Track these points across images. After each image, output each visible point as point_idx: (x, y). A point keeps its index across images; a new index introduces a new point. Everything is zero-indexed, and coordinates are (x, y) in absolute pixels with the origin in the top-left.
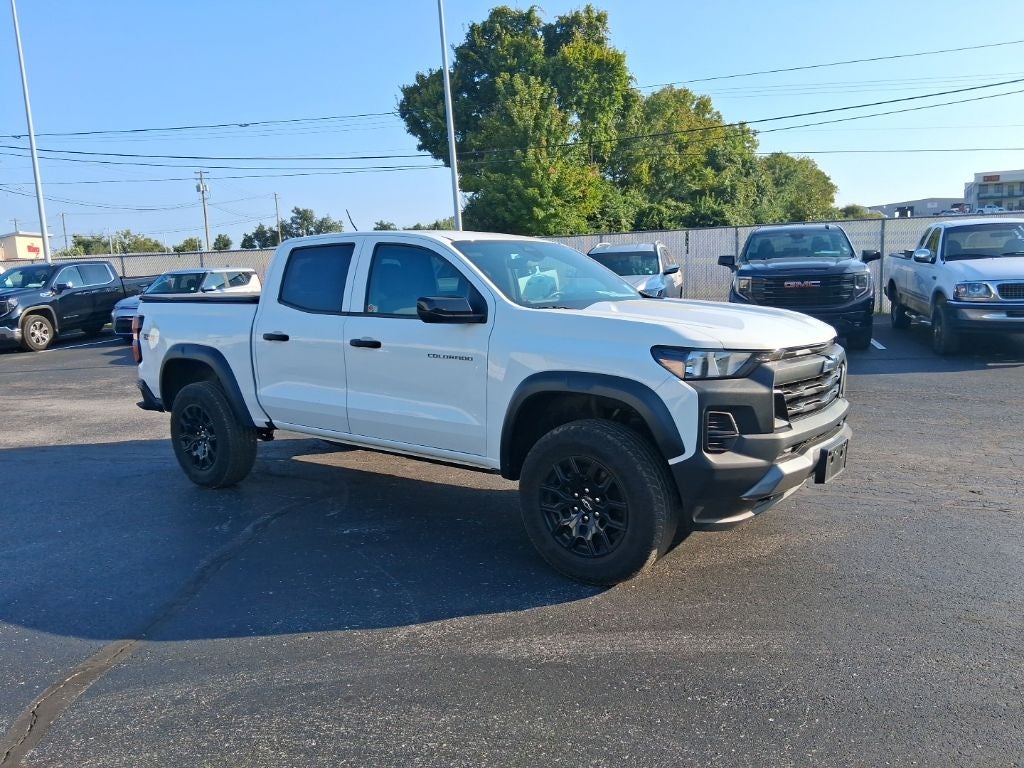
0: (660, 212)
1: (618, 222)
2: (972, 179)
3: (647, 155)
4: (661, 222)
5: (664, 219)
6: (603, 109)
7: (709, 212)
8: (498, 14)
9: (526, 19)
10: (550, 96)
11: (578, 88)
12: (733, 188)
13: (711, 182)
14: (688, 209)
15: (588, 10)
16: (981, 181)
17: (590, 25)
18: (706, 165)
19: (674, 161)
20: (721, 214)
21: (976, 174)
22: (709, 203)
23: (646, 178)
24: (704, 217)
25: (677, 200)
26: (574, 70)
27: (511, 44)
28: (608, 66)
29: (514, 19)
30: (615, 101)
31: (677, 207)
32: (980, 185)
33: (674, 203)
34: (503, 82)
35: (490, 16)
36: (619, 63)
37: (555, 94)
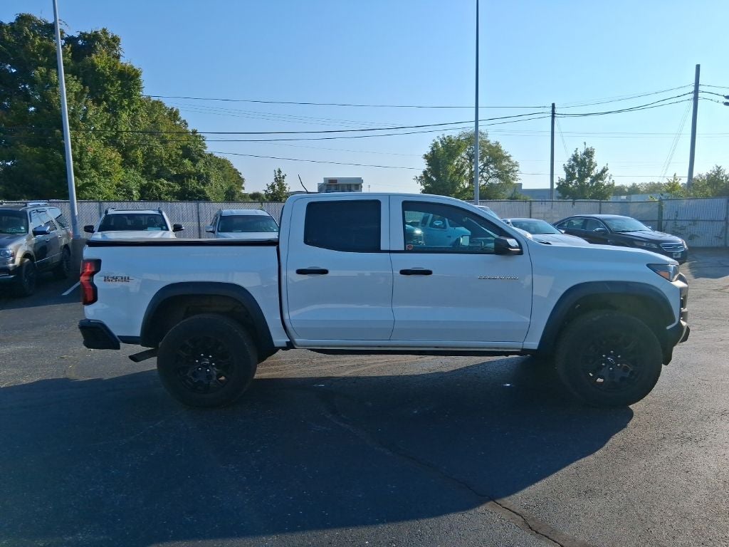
0: (157, 188)
1: (129, 192)
2: (322, 181)
3: (140, 145)
4: (160, 194)
5: (161, 193)
6: (122, 108)
7: (195, 190)
8: (23, 19)
9: (50, 29)
10: (83, 92)
11: (105, 89)
12: (207, 174)
13: (189, 169)
14: (178, 188)
15: (104, 31)
16: (327, 183)
17: (108, 43)
18: (184, 156)
19: (160, 150)
20: (202, 192)
21: (325, 178)
22: (193, 184)
23: (140, 161)
24: (191, 194)
25: (168, 180)
26: (103, 75)
27: (40, 46)
28: (129, 76)
29: (40, 26)
30: (133, 102)
31: (170, 185)
32: (328, 185)
33: (165, 182)
34: (41, 74)
35: (16, 19)
36: (137, 75)
37: (88, 91)
